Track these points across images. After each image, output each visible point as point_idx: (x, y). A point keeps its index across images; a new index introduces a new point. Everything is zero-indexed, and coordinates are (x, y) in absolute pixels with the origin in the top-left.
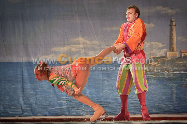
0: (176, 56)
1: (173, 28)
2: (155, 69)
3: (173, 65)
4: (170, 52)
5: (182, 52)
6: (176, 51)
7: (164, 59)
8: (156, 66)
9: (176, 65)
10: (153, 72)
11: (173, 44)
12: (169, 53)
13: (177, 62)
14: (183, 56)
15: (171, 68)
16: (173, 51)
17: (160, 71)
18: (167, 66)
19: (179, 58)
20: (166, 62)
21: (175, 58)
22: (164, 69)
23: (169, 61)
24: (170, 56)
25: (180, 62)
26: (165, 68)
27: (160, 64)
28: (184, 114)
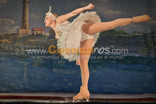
0: (28, 34)
1: (26, 5)
2: (6, 47)
3: (24, 43)
4: (22, 30)
5: (35, 30)
6: (29, 29)
7: (16, 37)
8: (8, 43)
9: (28, 42)
10: (4, 49)
11: (26, 21)
12: (20, 31)
13: (29, 40)
14: (35, 34)
15: (22, 46)
16: (25, 28)
17: (11, 48)
18: (19, 44)
19: (31, 36)
20: (18, 39)
21: (27, 36)
22: (15, 46)
23: (21, 39)
24: (22, 34)
25: (32, 40)
26: (17, 45)
27: (12, 41)
28: (34, 94)
